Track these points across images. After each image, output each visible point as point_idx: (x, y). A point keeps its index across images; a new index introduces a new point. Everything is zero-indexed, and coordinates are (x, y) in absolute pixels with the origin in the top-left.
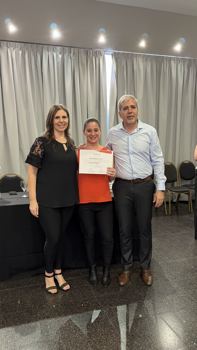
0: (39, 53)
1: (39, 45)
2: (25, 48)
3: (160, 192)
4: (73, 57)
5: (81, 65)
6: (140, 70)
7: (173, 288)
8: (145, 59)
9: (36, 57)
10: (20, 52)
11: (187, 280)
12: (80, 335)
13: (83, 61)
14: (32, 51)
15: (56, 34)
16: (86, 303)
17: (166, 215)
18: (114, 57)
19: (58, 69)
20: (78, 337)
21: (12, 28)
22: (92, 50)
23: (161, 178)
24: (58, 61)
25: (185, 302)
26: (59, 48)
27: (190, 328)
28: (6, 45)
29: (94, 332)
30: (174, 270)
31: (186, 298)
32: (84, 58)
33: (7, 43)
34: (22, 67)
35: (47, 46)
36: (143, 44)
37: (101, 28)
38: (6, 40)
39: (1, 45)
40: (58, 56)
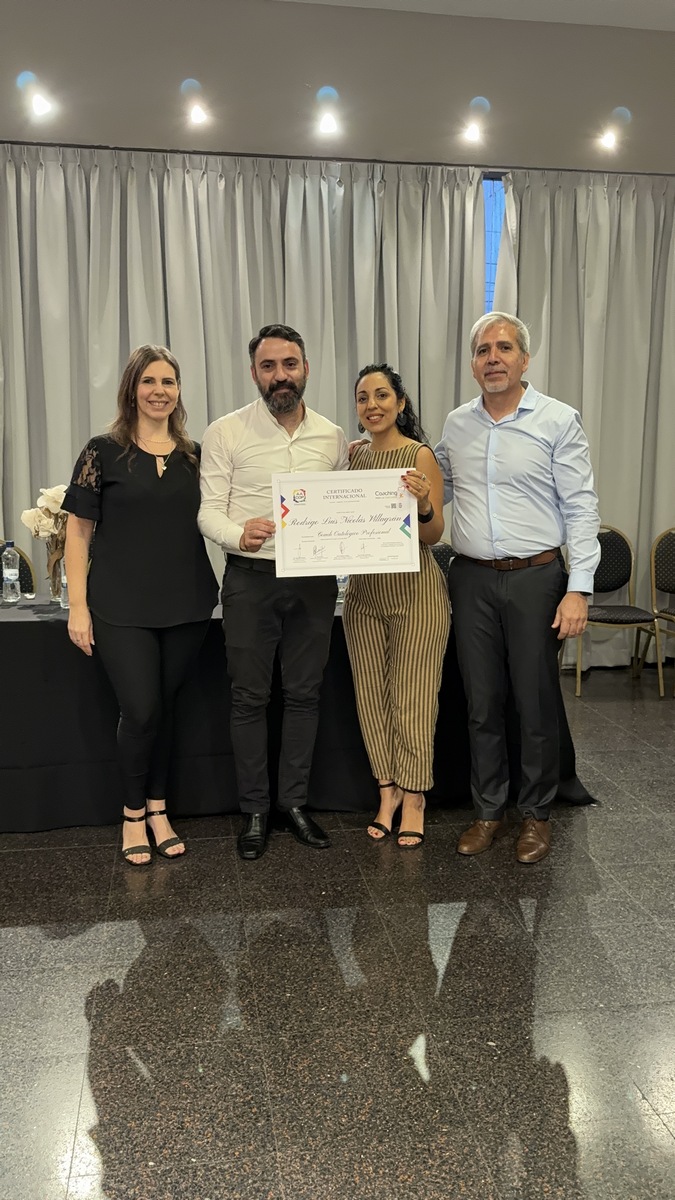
0: (275, 185)
1: (276, 160)
2: (236, 170)
3: (576, 596)
4: (379, 192)
5: (406, 216)
6: (597, 226)
7: (597, 879)
8: (617, 189)
9: (267, 197)
10: (222, 185)
11: (646, 865)
12: (299, 954)
13: (413, 206)
14: (255, 180)
15: (328, 125)
16: (335, 890)
17: (661, 698)
18: (511, 188)
19: (332, 231)
20: (291, 957)
21: (198, 115)
22: (440, 168)
23: (582, 557)
24: (334, 207)
25: (618, 914)
26: (336, 167)
27: (604, 973)
28: (181, 165)
29: (338, 951)
30: (618, 839)
31: (624, 907)
32: (416, 193)
33: (184, 159)
34: (225, 227)
35: (301, 161)
36: (608, 140)
37: (474, 97)
38: (181, 149)
39: (165, 165)
40: (334, 190)
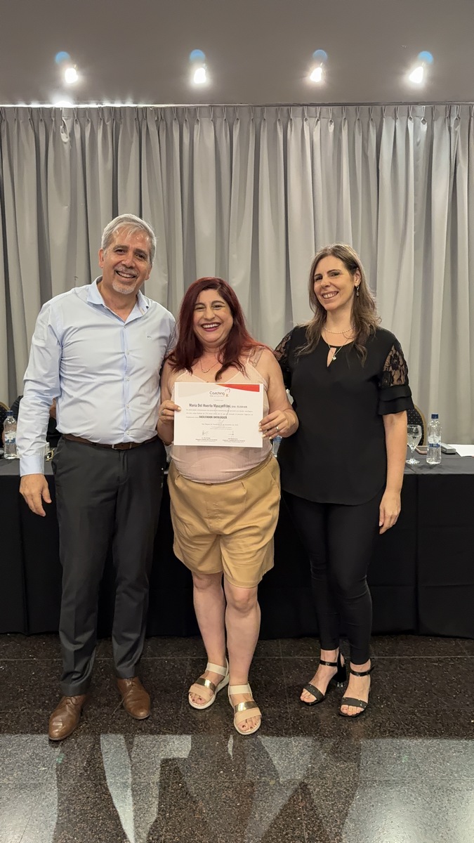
0: (373, 126)
1: (374, 107)
2: (342, 117)
4: (456, 126)
9: (366, 136)
10: (331, 128)
14: (357, 124)
15: (417, 76)
19: (416, 159)
21: (316, 76)
24: (418, 140)
26: (421, 110)
28: (300, 115)
33: (303, 110)
35: (394, 106)
38: (302, 103)
39: (289, 116)
40: (419, 127)
